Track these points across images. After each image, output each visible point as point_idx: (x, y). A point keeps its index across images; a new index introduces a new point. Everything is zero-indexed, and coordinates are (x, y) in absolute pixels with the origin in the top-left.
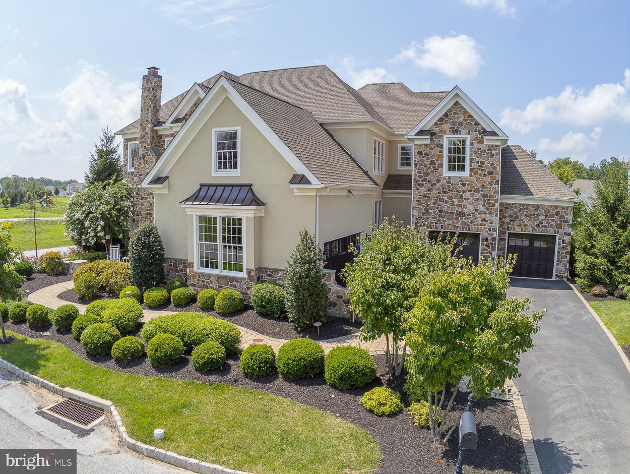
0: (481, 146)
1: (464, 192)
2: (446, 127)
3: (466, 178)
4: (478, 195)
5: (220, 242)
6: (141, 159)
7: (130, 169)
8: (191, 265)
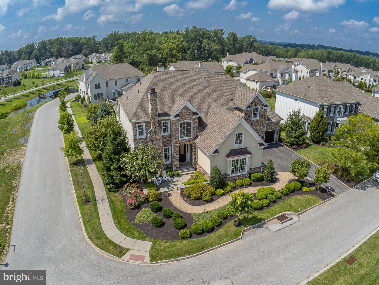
0: (262, 109)
1: (257, 124)
2: (253, 104)
3: (258, 120)
4: (261, 124)
5: (239, 166)
6: (153, 133)
7: (138, 137)
8: (229, 175)
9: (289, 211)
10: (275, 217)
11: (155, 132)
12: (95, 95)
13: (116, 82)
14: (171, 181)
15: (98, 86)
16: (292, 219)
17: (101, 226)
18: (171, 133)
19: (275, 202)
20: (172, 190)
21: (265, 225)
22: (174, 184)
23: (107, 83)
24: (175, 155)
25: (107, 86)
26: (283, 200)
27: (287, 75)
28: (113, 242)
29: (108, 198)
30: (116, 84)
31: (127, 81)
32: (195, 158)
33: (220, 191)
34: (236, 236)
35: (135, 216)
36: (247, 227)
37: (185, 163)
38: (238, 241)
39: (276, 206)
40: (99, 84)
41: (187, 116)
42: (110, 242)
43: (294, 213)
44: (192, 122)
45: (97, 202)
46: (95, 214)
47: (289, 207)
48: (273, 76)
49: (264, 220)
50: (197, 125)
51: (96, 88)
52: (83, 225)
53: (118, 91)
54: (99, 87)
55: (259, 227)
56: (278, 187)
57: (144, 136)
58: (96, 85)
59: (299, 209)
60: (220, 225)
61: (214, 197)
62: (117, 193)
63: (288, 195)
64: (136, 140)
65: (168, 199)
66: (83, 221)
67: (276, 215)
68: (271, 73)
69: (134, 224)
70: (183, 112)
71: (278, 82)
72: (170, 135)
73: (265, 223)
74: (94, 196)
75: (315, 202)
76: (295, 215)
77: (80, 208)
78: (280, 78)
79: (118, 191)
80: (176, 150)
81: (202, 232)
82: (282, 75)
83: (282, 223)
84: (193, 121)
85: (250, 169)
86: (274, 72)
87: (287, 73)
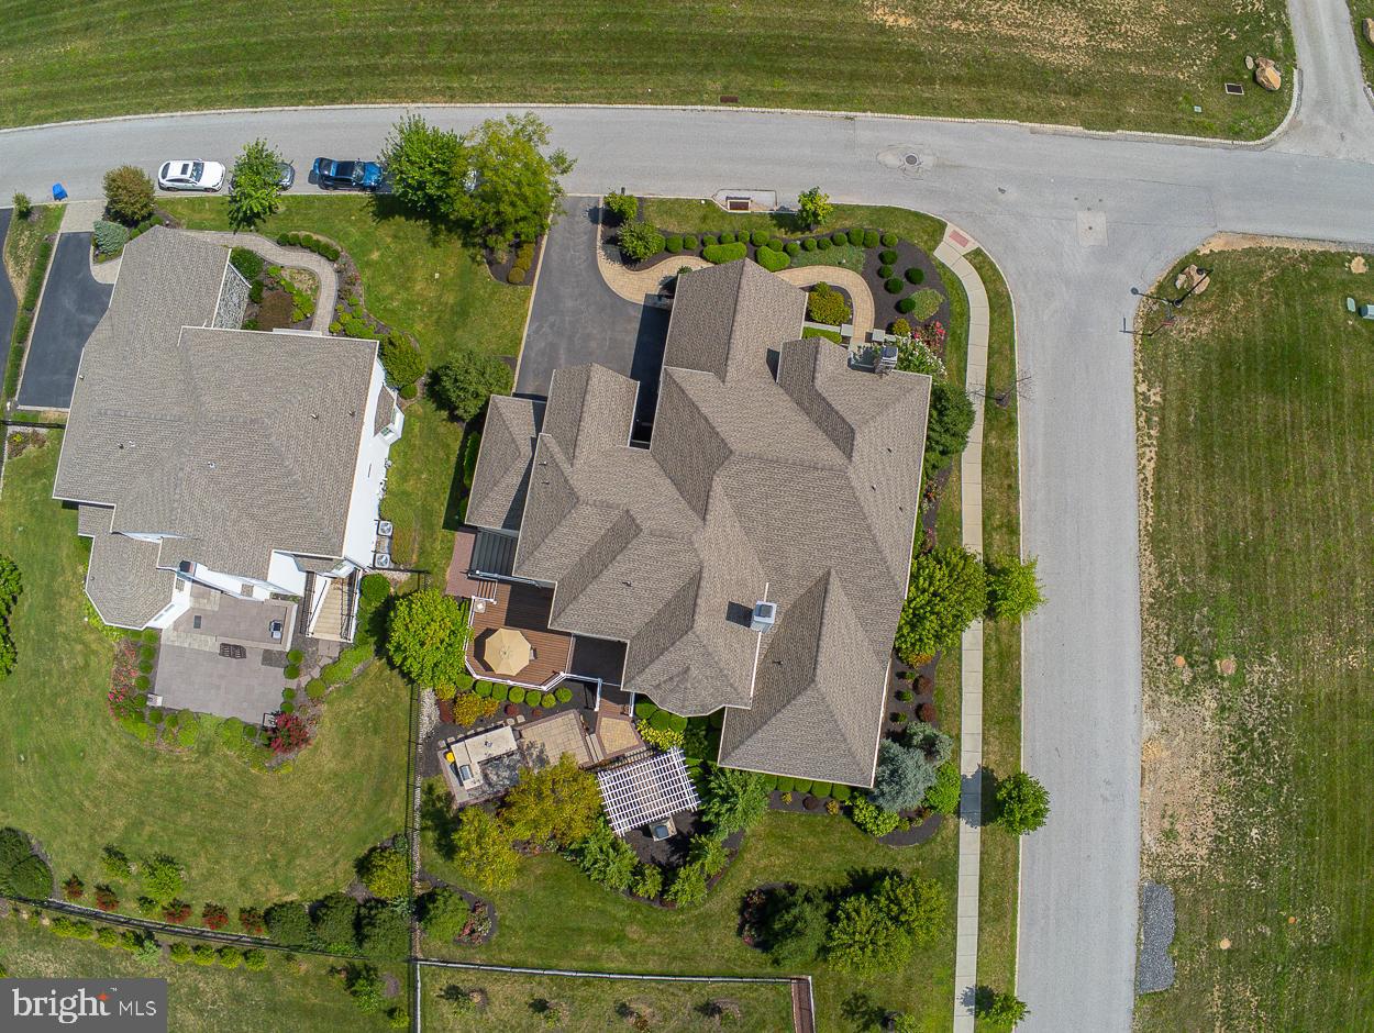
9: (716, 211)
10: (748, 212)
16: (729, 199)
21: (776, 207)
43: (714, 205)
47: (709, 217)
49: (770, 214)
59: (702, 203)
60: (833, 237)
67: (743, 214)
69: (945, 295)
73: (773, 210)
76: (714, 202)
83: (750, 198)
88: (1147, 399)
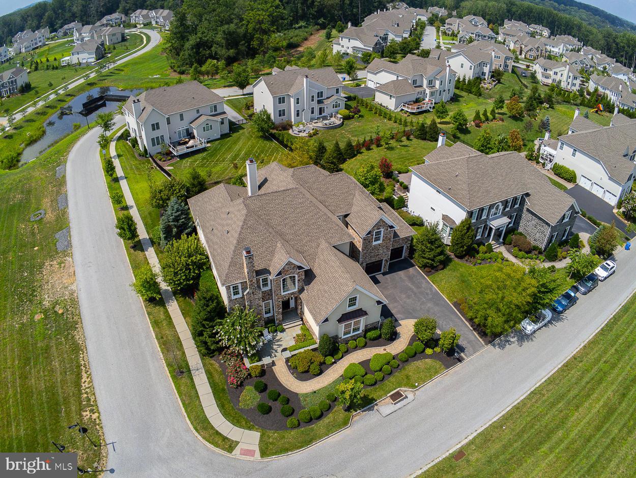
0: (387, 231)
1: (380, 248)
2: (375, 228)
3: (381, 243)
4: (384, 247)
5: (352, 327)
6: (250, 294)
7: (233, 297)
8: (341, 338)
9: (405, 386)
10: (388, 395)
11: (253, 293)
12: (153, 139)
13: (181, 116)
14: (273, 340)
15: (155, 127)
16: (406, 397)
17: (204, 412)
18: (271, 287)
19: (390, 374)
20: (275, 356)
21: (376, 407)
22: (278, 345)
23: (168, 119)
24: (277, 310)
25: (169, 123)
26: (400, 370)
27: (438, 83)
28: (220, 434)
29: (204, 366)
30: (182, 119)
31: (198, 111)
32: (301, 309)
33: (330, 359)
34: (345, 423)
35: (239, 397)
36: (356, 411)
37: (289, 310)
38: (346, 430)
39: (392, 379)
40: (157, 124)
41: (291, 271)
42: (218, 433)
43: (410, 389)
44: (296, 276)
45: (193, 372)
46: (193, 393)
47: (405, 380)
48: (416, 84)
49: (376, 401)
50: (303, 277)
51: (154, 129)
52: (183, 409)
53: (185, 128)
54: (158, 128)
55: (369, 409)
56: (397, 347)
57: (240, 295)
58: (153, 125)
59: (417, 384)
60: (330, 408)
61: (323, 367)
62: (213, 358)
63: (407, 361)
64: (230, 300)
65: (272, 370)
66: (183, 404)
67: (389, 393)
68: (414, 80)
69: (239, 409)
70: (286, 268)
71: (424, 93)
72: (271, 290)
73: (376, 405)
74: (187, 364)
75: (436, 372)
76: (411, 391)
77: (175, 383)
78: (427, 87)
79: (213, 356)
80: (278, 305)
81: (310, 421)
82: (431, 83)
83: (395, 404)
84: (297, 274)
85: (366, 326)
86: (418, 79)
87: (438, 79)
88: (92, 411)
